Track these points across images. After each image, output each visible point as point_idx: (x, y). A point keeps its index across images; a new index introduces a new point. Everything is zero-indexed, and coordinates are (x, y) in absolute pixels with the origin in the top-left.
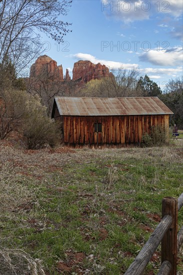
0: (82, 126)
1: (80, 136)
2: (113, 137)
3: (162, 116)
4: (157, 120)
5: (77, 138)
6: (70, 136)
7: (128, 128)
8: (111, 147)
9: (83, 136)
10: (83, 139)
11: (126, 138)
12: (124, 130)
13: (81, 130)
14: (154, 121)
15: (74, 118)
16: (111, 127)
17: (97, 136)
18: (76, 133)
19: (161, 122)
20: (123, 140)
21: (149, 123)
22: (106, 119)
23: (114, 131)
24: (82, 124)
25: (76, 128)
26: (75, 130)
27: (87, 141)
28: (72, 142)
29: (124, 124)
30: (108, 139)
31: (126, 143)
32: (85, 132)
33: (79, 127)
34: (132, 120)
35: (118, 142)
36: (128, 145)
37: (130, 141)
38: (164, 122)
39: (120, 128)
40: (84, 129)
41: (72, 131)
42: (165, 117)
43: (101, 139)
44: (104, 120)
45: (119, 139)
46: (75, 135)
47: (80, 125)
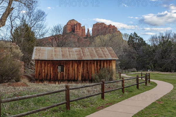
0: (49, 68)
1: (47, 74)
2: (72, 76)
3: (110, 61)
4: (107, 64)
5: (45, 76)
6: (39, 74)
7: (84, 70)
8: (70, 82)
9: (49, 75)
10: (49, 77)
11: (82, 77)
12: (81, 70)
13: (48, 70)
14: (104, 64)
15: (43, 62)
16: (71, 69)
17: (60, 75)
18: (44, 72)
19: (110, 65)
20: (80, 78)
21: (100, 66)
22: (67, 62)
23: (73, 71)
24: (49, 66)
25: (44, 69)
26: (43, 71)
27: (52, 78)
28: (41, 79)
29: (81, 66)
30: (68, 77)
31: (82, 80)
32: (51, 72)
33: (46, 68)
34: (87, 64)
35: (76, 79)
36: (84, 82)
37: (85, 79)
38: (112, 65)
39: (77, 69)
40: (50, 70)
41: (41, 71)
42: (113, 62)
43: (63, 77)
44: (66, 63)
45: (77, 77)
46: (43, 74)
47: (48, 67)
